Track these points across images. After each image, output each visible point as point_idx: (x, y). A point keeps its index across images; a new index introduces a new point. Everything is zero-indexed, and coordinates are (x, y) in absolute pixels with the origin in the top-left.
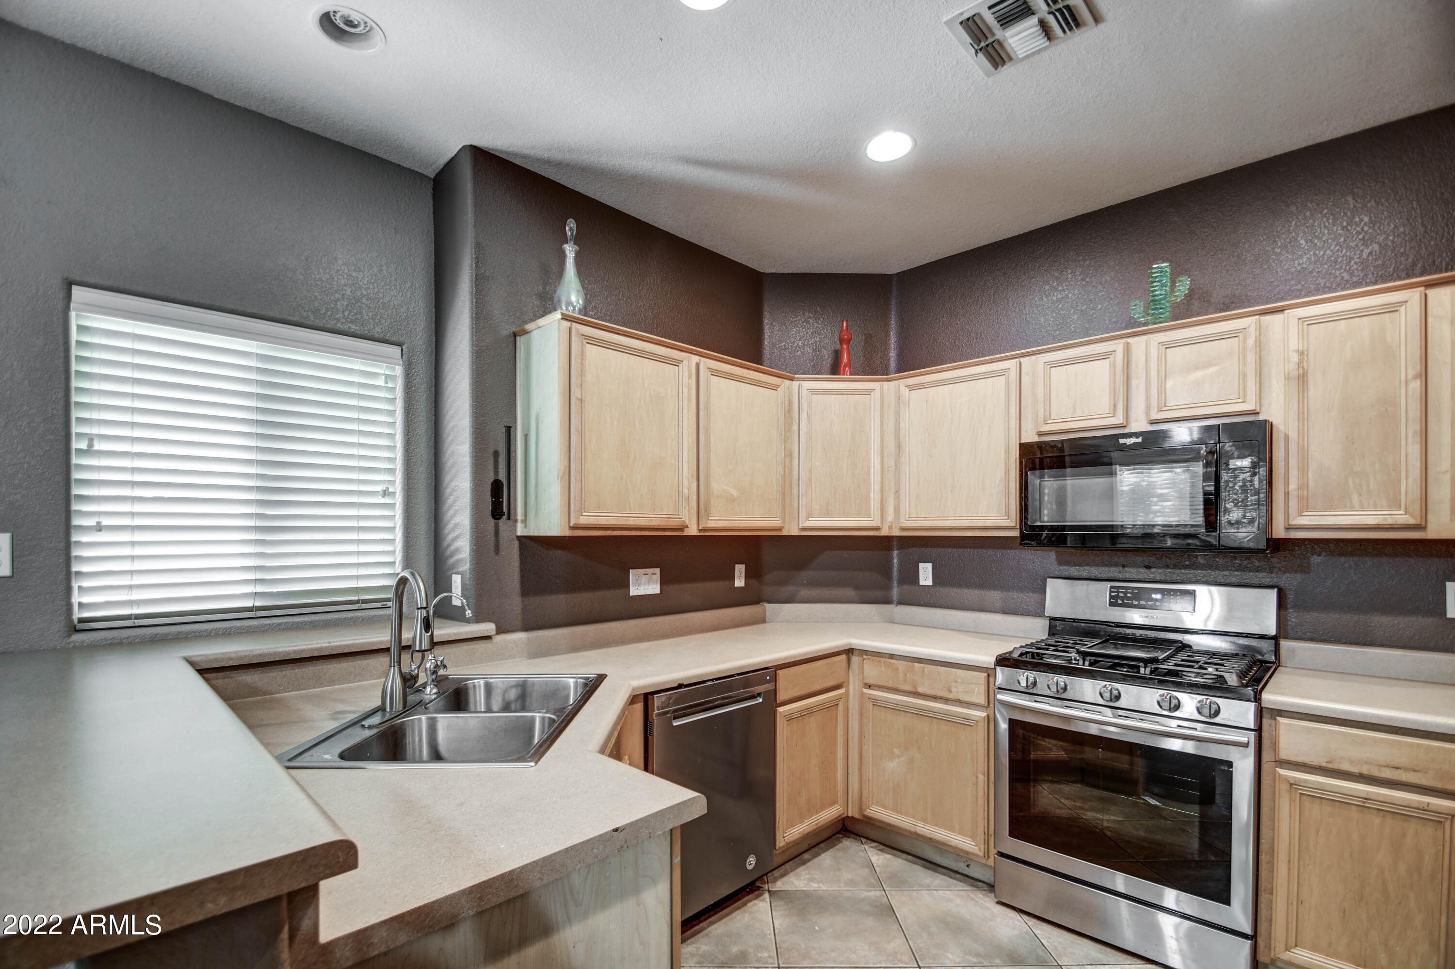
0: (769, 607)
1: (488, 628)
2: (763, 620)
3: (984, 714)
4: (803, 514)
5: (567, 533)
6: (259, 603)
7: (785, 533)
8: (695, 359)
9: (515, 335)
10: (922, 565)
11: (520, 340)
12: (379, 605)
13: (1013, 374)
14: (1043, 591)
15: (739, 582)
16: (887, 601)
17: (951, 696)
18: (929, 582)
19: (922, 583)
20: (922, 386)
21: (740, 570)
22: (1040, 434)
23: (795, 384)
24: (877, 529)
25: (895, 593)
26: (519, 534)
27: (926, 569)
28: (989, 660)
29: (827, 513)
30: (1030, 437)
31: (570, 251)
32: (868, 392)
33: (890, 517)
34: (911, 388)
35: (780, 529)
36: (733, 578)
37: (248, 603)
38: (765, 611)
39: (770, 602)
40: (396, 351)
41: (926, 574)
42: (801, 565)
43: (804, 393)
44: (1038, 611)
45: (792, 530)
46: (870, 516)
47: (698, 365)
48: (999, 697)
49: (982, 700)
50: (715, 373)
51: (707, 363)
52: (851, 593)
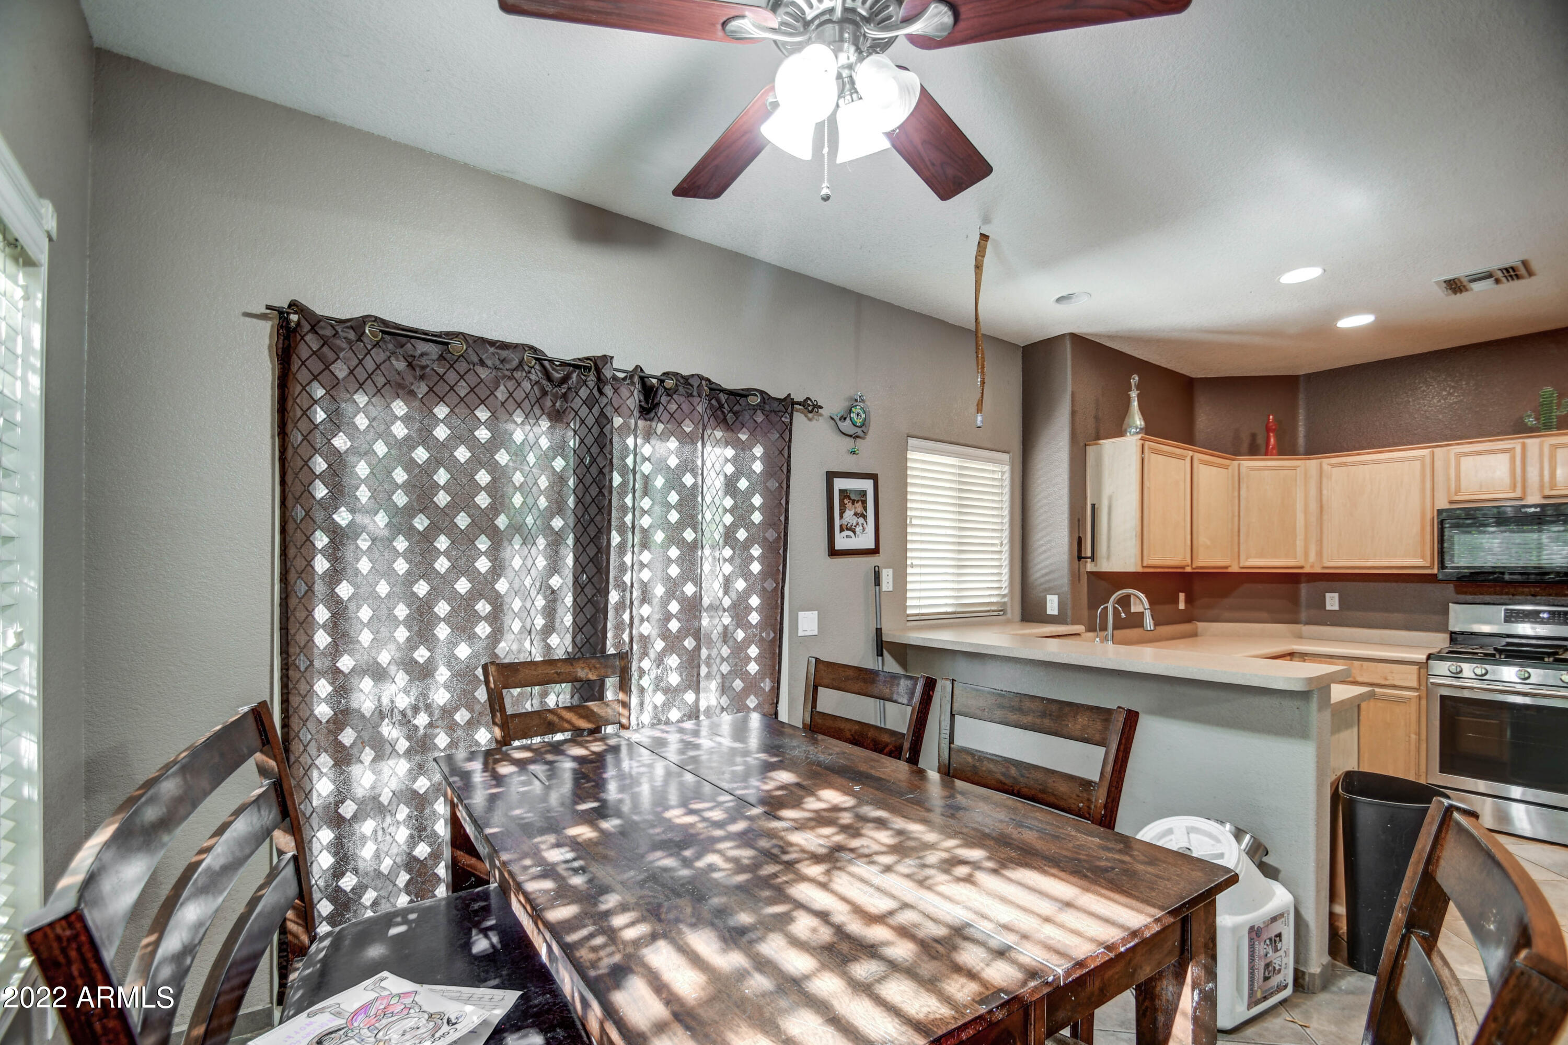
0: (1201, 626)
1: (1080, 628)
2: (1194, 635)
3: (1416, 694)
4: (1243, 557)
5: (1140, 570)
6: (959, 610)
7: (1230, 570)
8: (1191, 453)
9: (1086, 445)
10: (1328, 595)
11: (1091, 450)
12: (996, 613)
13: (1428, 461)
14: (1446, 612)
15: (1182, 606)
16: (1296, 622)
17: (1387, 683)
18: (1336, 607)
19: (1328, 607)
20: (1344, 464)
21: (1182, 596)
22: (1451, 502)
23: (1236, 463)
24: (1302, 567)
25: (1303, 615)
26: (1089, 570)
27: (1332, 598)
28: (1422, 657)
29: (1261, 555)
30: (1442, 504)
31: (1134, 394)
32: (1294, 468)
33: (1312, 557)
34: (1333, 466)
35: (1226, 567)
36: (1177, 602)
37: (950, 610)
38: (1197, 628)
39: (1199, 621)
40: (1006, 457)
41: (1332, 602)
42: (1225, 594)
43: (1243, 470)
44: (1442, 627)
45: (1235, 569)
46: (1295, 558)
47: (1192, 457)
48: (1432, 680)
49: (1414, 684)
50: (1203, 462)
51: (1197, 456)
52: (1265, 615)
